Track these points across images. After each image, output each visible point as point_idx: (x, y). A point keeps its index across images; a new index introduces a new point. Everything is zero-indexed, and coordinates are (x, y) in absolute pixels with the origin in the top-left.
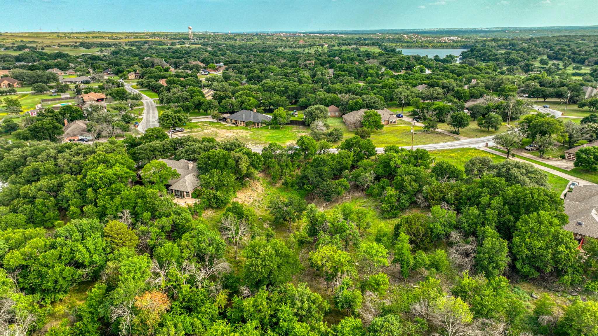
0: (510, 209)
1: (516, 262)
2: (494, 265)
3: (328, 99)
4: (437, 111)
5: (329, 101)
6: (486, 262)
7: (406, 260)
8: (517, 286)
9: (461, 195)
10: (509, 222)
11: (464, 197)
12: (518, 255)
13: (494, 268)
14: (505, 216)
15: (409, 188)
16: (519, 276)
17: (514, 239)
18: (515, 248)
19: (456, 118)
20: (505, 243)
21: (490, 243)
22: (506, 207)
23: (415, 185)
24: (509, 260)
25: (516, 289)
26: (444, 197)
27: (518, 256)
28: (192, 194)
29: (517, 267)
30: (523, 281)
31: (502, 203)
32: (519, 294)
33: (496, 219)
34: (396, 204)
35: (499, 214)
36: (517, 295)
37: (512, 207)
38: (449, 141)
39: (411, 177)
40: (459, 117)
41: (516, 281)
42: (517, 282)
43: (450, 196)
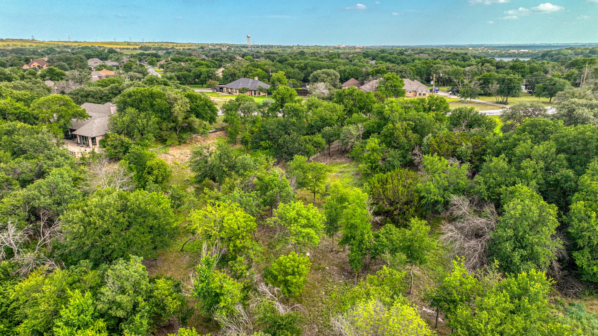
0: (569, 160)
1: (575, 254)
2: (525, 253)
3: (347, 71)
4: (481, 82)
5: (349, 73)
6: (508, 246)
7: (357, 238)
8: (576, 302)
9: (484, 147)
10: (566, 181)
11: (488, 151)
12: (580, 238)
13: (524, 259)
14: (557, 171)
15: (403, 140)
16: (581, 282)
17: (573, 206)
18: (575, 223)
19: (503, 81)
20: (552, 210)
21: (519, 207)
22: (562, 156)
23: (414, 137)
24: (559, 244)
25: (574, 309)
26: (455, 149)
27: (580, 242)
28: (100, 141)
29: (578, 263)
30: (591, 294)
31: (554, 150)
32: (579, 319)
33: (539, 176)
34: (380, 163)
35: (547, 169)
36: (575, 321)
37: (574, 157)
38: (491, 109)
39: (408, 125)
40: (508, 79)
41: (575, 294)
42: (577, 296)
43: (465, 147)
